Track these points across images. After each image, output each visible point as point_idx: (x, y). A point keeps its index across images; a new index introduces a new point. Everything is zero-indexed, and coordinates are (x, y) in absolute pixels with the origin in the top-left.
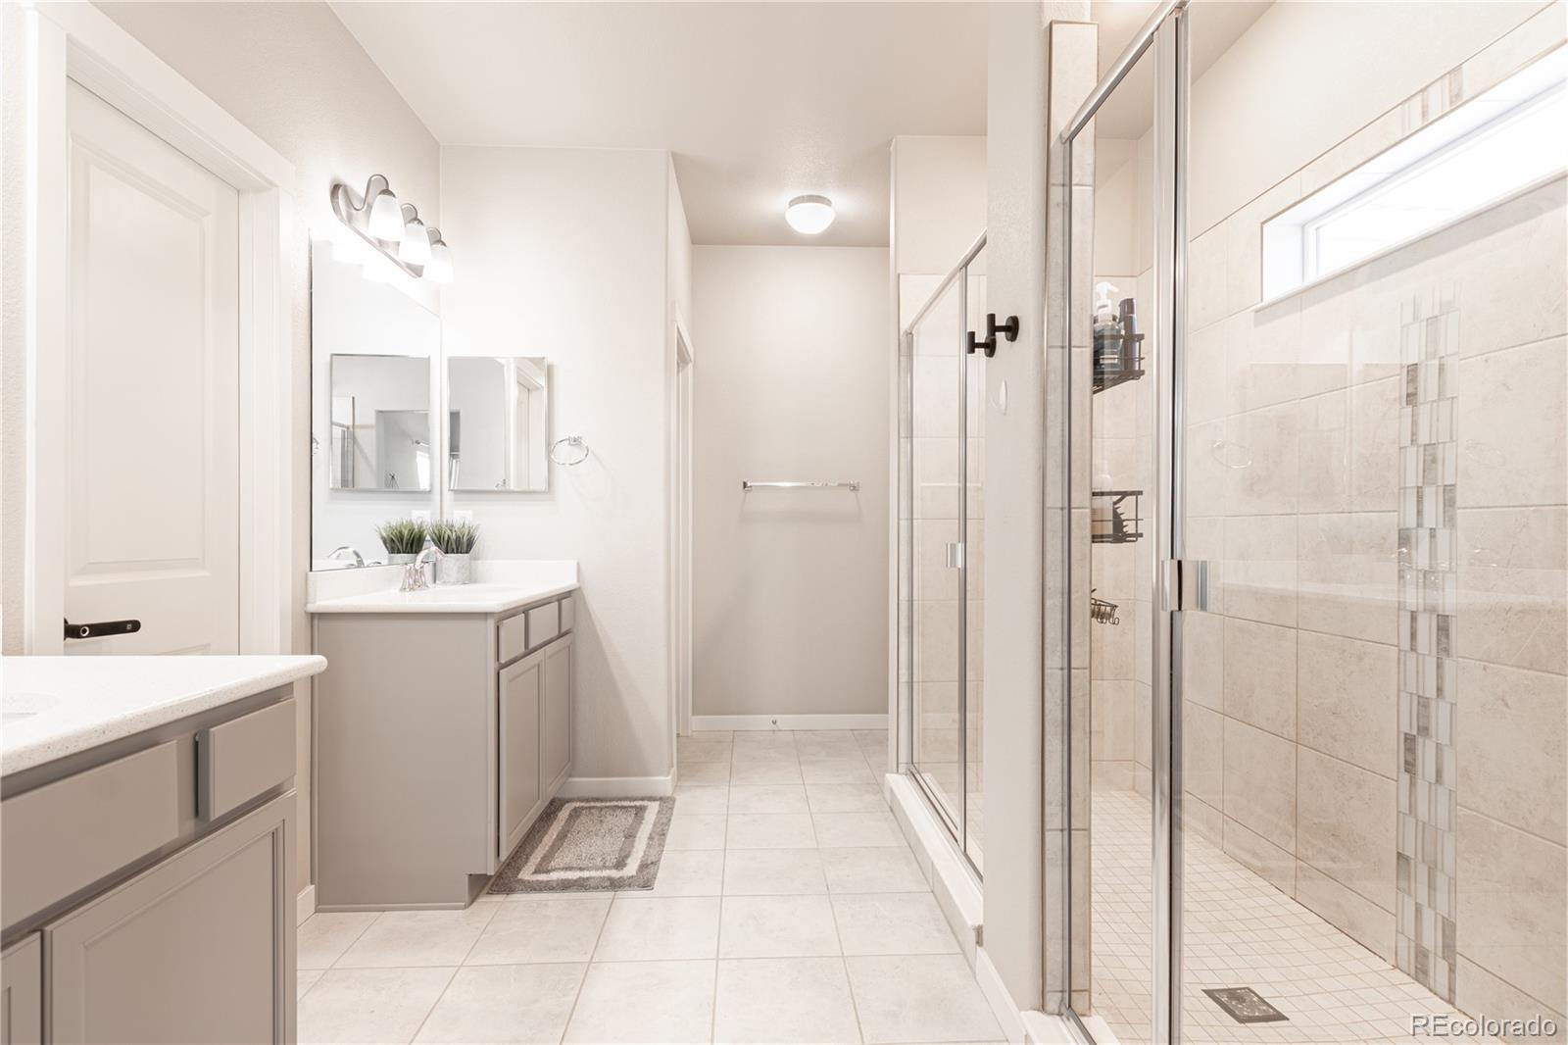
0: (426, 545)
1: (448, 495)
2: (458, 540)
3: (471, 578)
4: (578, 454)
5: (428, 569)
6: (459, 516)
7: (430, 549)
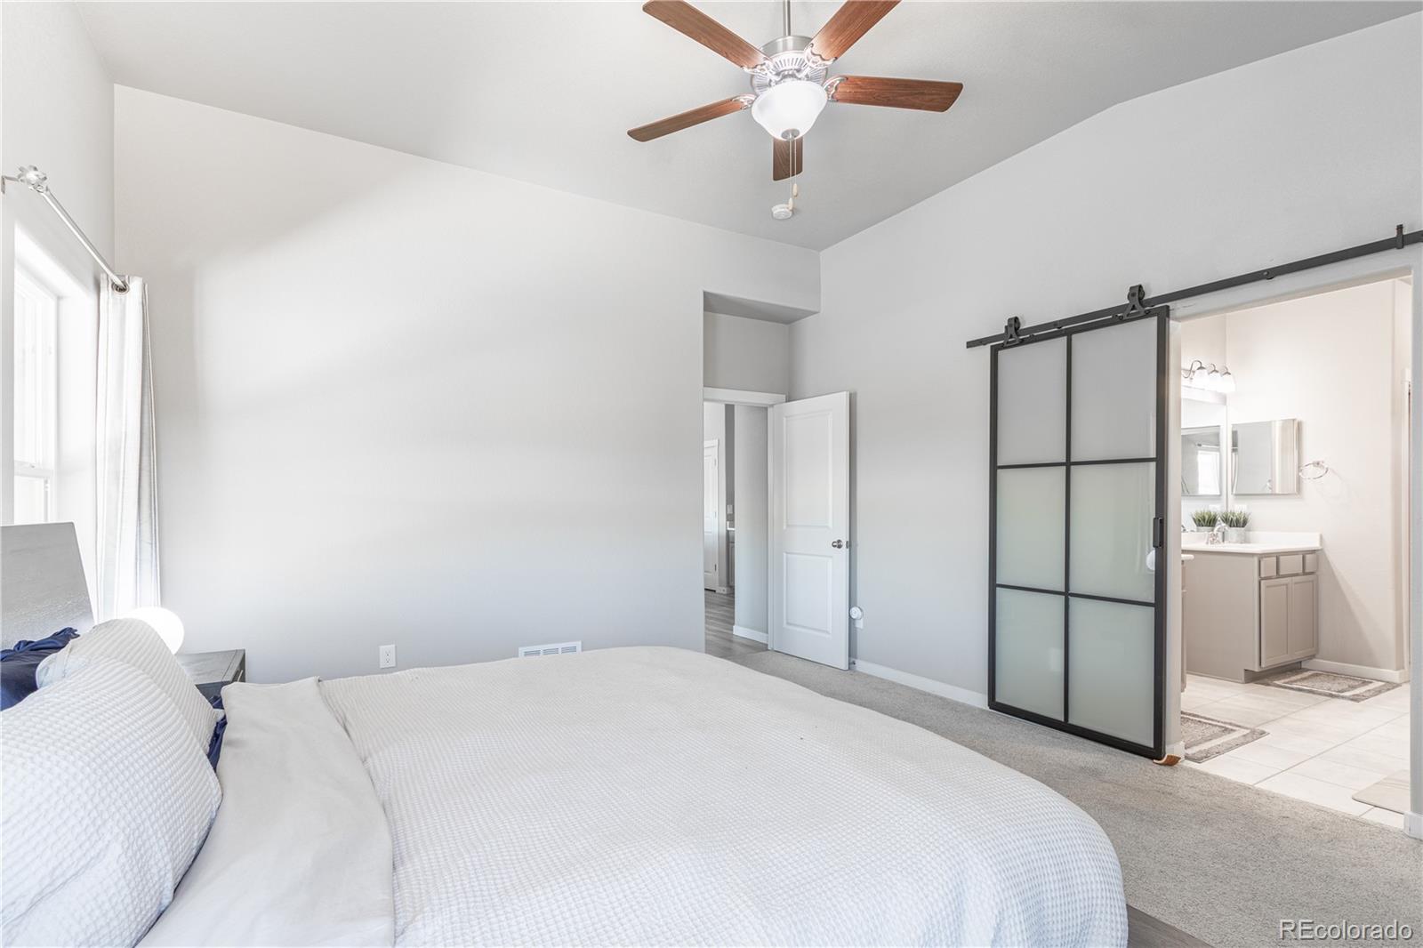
0: (1218, 523)
1: (1231, 497)
2: (1237, 521)
3: (1246, 540)
4: (1320, 471)
5: (1220, 534)
6: (1238, 508)
7: (1221, 525)
